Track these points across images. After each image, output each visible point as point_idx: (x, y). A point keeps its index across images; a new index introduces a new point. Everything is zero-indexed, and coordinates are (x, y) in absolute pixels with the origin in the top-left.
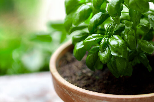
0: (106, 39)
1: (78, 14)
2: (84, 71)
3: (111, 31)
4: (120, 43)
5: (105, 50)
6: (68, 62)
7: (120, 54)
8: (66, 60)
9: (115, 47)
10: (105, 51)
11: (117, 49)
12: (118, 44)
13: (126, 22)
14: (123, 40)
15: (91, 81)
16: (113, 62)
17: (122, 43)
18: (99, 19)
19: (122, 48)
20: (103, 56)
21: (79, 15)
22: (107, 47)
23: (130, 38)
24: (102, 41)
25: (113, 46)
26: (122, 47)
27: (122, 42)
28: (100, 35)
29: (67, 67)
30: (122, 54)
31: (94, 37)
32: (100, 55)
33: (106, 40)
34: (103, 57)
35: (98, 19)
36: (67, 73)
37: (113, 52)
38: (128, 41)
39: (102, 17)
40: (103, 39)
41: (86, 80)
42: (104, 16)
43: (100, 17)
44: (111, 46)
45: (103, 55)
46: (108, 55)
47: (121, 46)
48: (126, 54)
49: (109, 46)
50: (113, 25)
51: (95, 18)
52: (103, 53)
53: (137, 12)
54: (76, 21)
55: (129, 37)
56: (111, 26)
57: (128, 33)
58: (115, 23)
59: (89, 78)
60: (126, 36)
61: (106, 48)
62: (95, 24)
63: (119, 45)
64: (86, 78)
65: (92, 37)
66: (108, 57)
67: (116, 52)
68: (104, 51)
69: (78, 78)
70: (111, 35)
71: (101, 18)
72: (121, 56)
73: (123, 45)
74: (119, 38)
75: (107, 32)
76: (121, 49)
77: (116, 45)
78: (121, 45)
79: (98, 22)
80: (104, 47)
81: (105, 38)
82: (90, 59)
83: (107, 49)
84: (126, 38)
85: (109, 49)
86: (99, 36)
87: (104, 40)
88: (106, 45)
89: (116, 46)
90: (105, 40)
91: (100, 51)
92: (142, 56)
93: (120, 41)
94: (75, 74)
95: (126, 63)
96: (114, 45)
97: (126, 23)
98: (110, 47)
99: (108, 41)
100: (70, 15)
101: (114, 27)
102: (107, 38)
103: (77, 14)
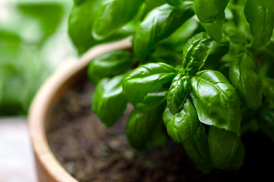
0: (184, 80)
1: (107, 7)
2: (114, 144)
3: (198, 58)
4: (222, 93)
5: (182, 108)
6: (71, 118)
7: (221, 121)
8: (66, 110)
9: (209, 104)
10: (183, 112)
11: (214, 107)
12: (218, 96)
13: (231, 31)
14: (230, 85)
15: (134, 173)
16: (199, 135)
17: (229, 93)
18: (165, 24)
19: (228, 107)
20: (176, 124)
21: (111, 11)
22: (187, 100)
23: (247, 78)
24: (174, 84)
25: (204, 101)
26: (228, 105)
27: (228, 90)
28: (168, 66)
29: (69, 129)
30: (229, 122)
31: (152, 72)
32: (169, 120)
33: (185, 83)
34: (175, 126)
35: (162, 23)
36: (72, 148)
37: (203, 115)
38: (243, 85)
39: (171, 19)
40: (177, 78)
41: (122, 170)
42: (178, 16)
43: (168, 19)
44: (197, 97)
45: (176, 122)
46: (190, 122)
47: (226, 101)
48: (238, 121)
49: (193, 97)
50: (203, 42)
51: (153, 21)
52: (178, 116)
53: (267, 11)
54: (102, 25)
55: (245, 77)
56: (199, 45)
57: (241, 64)
58: (209, 37)
59: (129, 166)
60: (237, 71)
61: (185, 102)
62: (154, 35)
63: (222, 99)
64: (120, 165)
65: (148, 72)
66: (189, 128)
67: (212, 115)
68: (180, 110)
69: (101, 164)
70: (198, 67)
71: (170, 21)
72: (226, 127)
73: (230, 98)
74: (219, 79)
75: (188, 60)
76: (226, 108)
77: (213, 98)
78: (226, 98)
79: (162, 32)
80: (178, 101)
81: (182, 76)
82: (139, 126)
83: (187, 104)
84: (238, 78)
85: (192, 106)
86: (165, 68)
87: (179, 82)
88: (185, 95)
89: (214, 101)
90: (182, 82)
91: (167, 109)
92: (267, 118)
93: (223, 87)
94: (91, 152)
95: (234, 143)
96: (207, 99)
97: (231, 34)
98: (195, 102)
99: (189, 84)
100: (84, 7)
101: (207, 49)
102: (185, 75)
103: (104, 7)
